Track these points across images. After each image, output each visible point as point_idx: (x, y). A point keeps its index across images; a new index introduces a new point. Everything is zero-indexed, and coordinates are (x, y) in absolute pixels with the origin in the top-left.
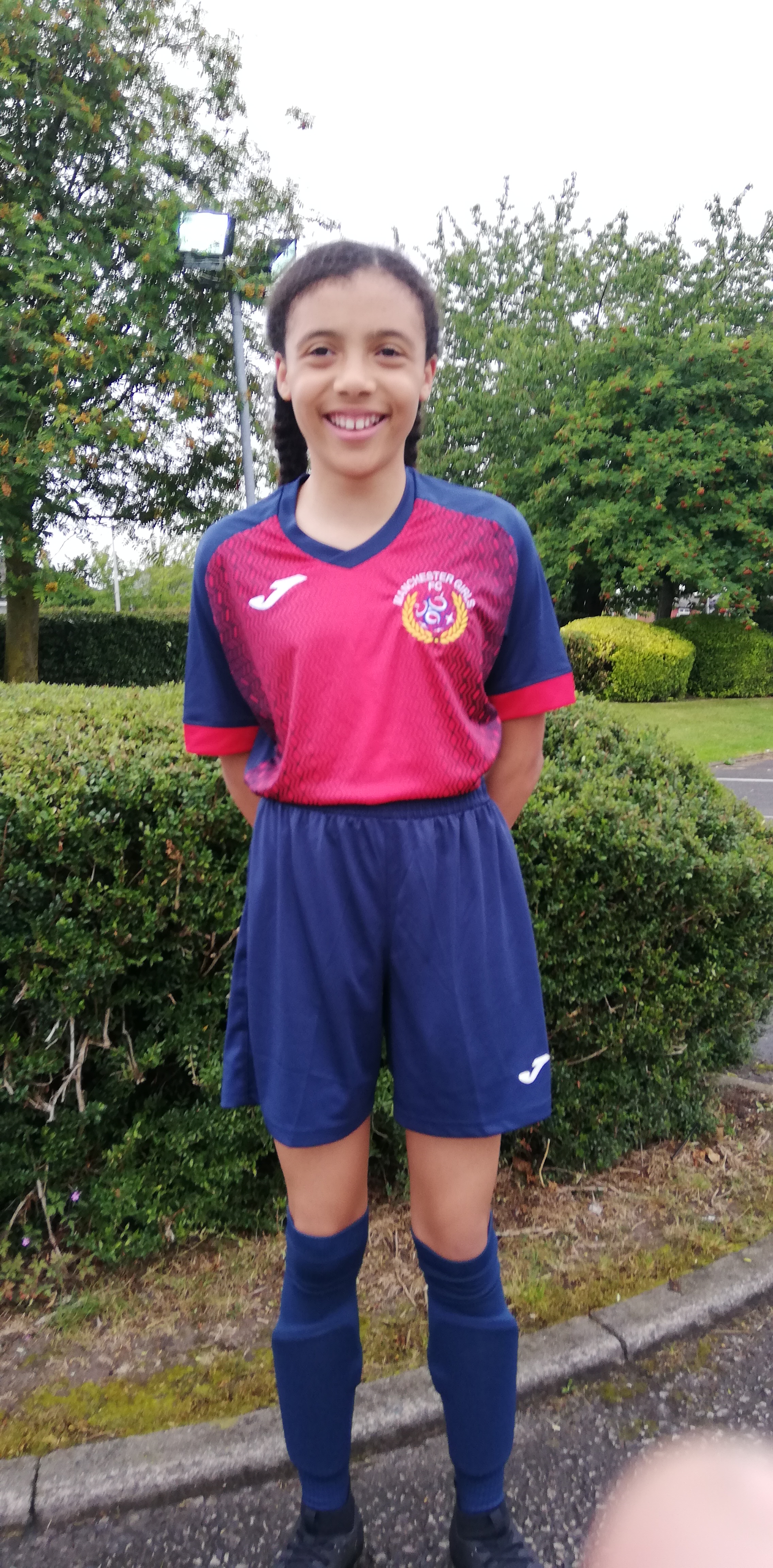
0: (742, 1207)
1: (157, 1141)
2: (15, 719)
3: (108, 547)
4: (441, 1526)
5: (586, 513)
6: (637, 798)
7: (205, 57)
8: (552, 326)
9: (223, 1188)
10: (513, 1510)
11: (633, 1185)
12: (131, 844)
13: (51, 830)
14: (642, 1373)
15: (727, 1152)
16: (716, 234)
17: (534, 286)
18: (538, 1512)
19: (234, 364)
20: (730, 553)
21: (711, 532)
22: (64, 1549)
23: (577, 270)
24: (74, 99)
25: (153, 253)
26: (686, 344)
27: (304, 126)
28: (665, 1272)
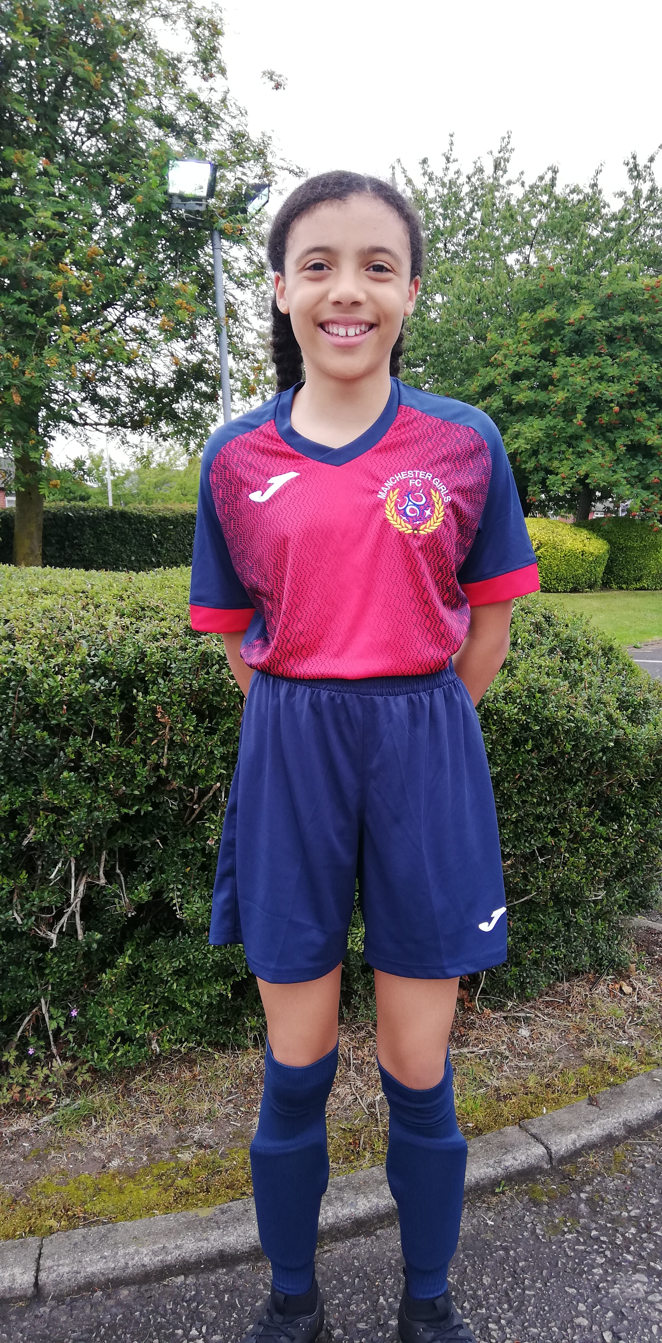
0: (652, 1033)
1: (145, 966)
2: (26, 597)
3: (102, 451)
4: (390, 1305)
5: (517, 427)
6: (566, 676)
7: (192, 26)
8: (489, 265)
9: (201, 1008)
10: (453, 1294)
11: (557, 1013)
12: (125, 708)
13: (56, 695)
14: (566, 1176)
15: (638, 985)
16: (633, 187)
17: (473, 230)
18: (475, 1296)
19: (214, 293)
20: (641, 464)
21: (625, 446)
22: (64, 1319)
23: (512, 216)
24: (79, 60)
25: (145, 196)
26: (605, 282)
27: (278, 86)
28: (585, 1088)
